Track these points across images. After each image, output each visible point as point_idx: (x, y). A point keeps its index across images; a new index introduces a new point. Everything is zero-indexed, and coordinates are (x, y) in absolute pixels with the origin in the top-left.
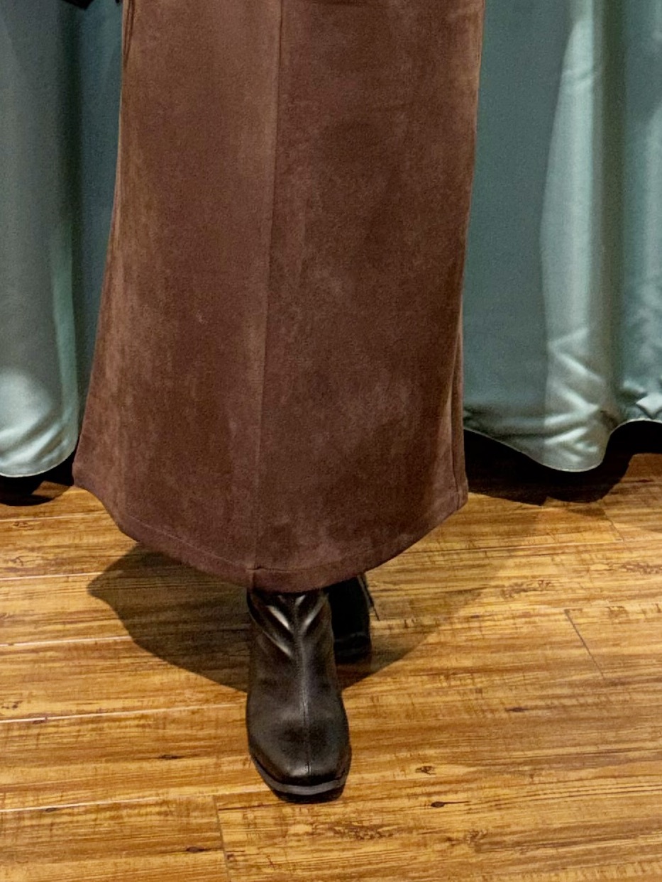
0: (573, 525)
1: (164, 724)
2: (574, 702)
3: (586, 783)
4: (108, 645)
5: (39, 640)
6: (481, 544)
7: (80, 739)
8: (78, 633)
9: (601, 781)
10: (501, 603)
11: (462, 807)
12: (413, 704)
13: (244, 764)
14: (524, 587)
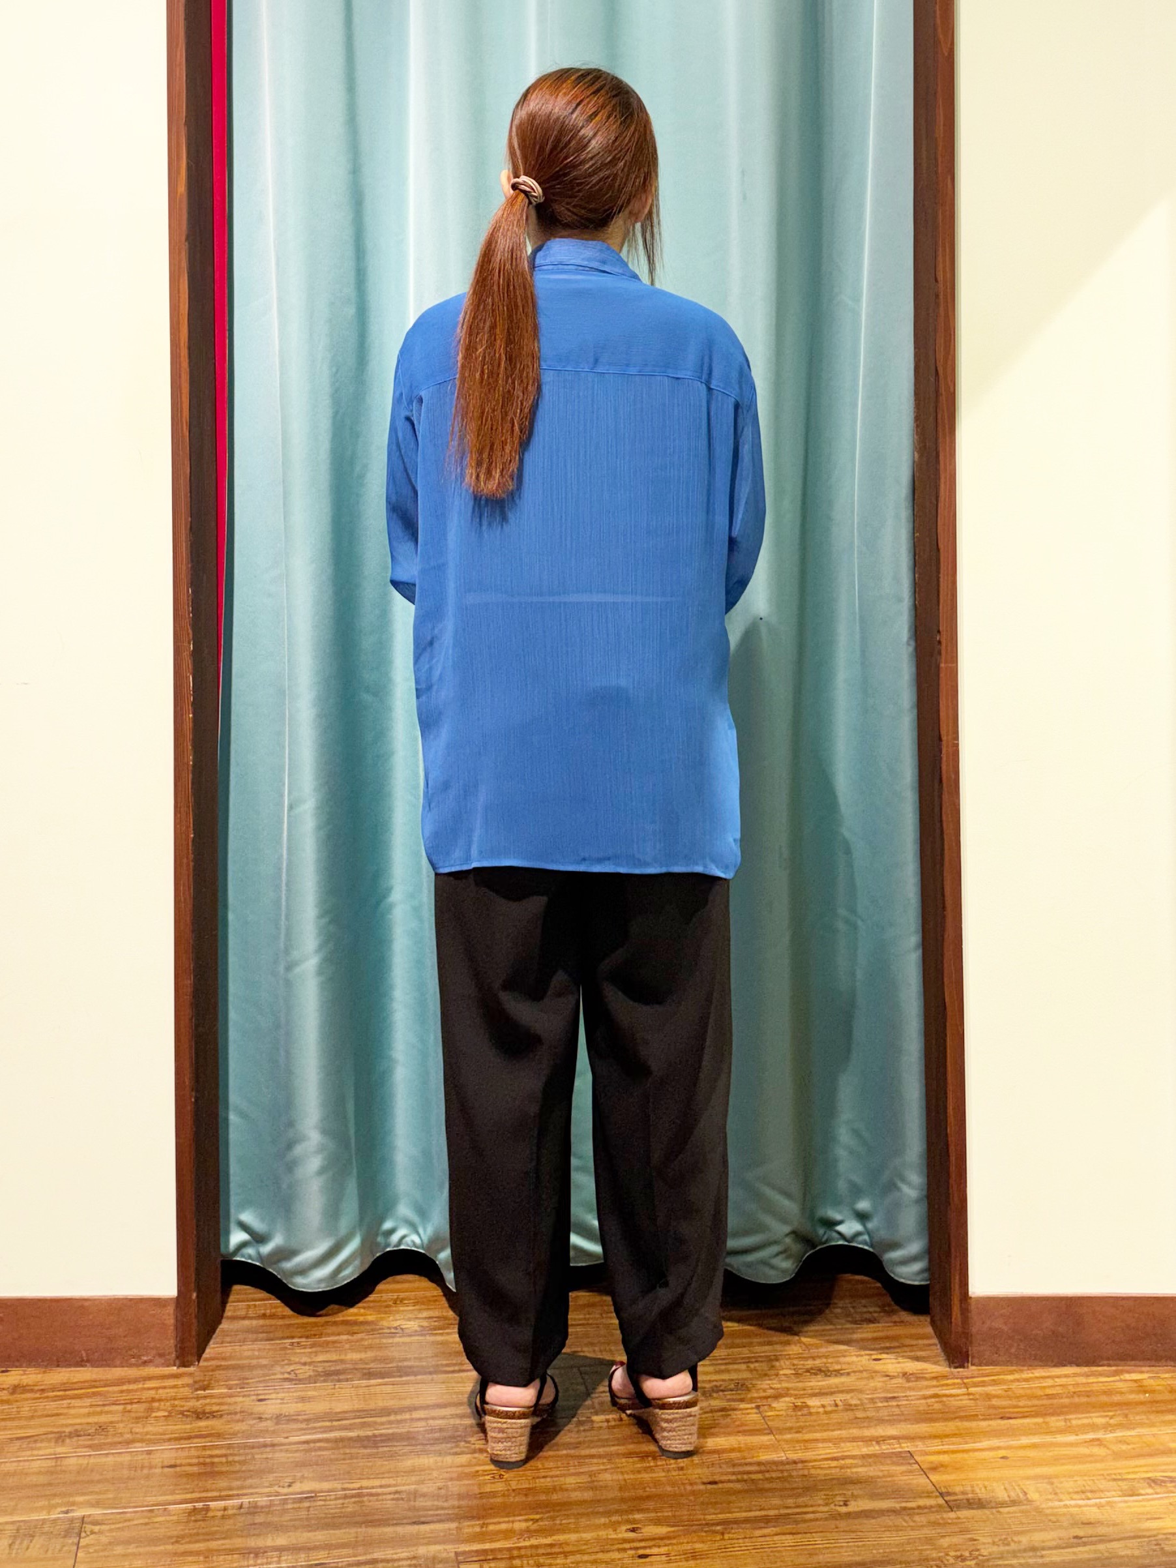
1: (415, 1497)
2: (760, 1476)
3: (769, 1538)
4: (368, 1437)
5: (310, 1434)
7: (343, 1510)
8: (344, 1428)
9: (783, 1537)
11: (664, 1558)
12: (625, 1480)
13: (481, 1527)
14: (721, 1388)
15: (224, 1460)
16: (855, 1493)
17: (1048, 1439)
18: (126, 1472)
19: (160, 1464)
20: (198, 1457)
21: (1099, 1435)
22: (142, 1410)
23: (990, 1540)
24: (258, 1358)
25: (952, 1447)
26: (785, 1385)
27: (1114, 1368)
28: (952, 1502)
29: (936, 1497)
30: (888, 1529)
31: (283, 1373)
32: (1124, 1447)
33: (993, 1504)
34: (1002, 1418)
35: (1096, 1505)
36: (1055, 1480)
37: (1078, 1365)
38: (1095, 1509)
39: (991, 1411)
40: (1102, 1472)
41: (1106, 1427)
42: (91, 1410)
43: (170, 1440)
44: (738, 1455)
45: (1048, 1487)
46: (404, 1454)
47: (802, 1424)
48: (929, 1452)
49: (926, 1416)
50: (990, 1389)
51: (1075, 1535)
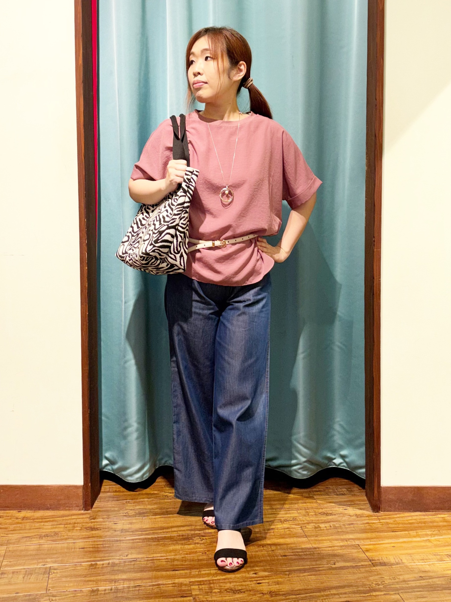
0: (304, 501)
1: (174, 561)
2: (303, 553)
3: (306, 577)
5: (134, 536)
6: (274, 507)
7: (147, 565)
8: (147, 534)
9: (311, 576)
10: (280, 525)
11: (267, 584)
12: (252, 555)
13: (199, 572)
14: (288, 520)
15: (102, 546)
16: (338, 560)
17: (410, 539)
18: (66, 550)
19: (78, 548)
20: (93, 545)
21: (429, 538)
22: (71, 527)
23: (388, 578)
24: (114, 507)
25: (374, 543)
26: (311, 519)
27: (434, 513)
28: (374, 563)
29: (368, 561)
30: (350, 573)
31: (123, 513)
32: (438, 543)
33: (389, 564)
34: (393, 532)
35: (428, 565)
36: (412, 555)
37: (421, 511)
38: (427, 566)
39: (389, 529)
40: (430, 552)
41: (431, 535)
42: (52, 526)
43: (81, 538)
44: (294, 545)
45: (410, 557)
46: (169, 544)
47: (317, 534)
48: (366, 544)
49: (364, 531)
50: (388, 521)
51: (420, 576)
